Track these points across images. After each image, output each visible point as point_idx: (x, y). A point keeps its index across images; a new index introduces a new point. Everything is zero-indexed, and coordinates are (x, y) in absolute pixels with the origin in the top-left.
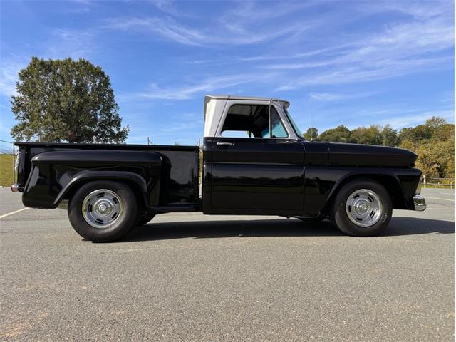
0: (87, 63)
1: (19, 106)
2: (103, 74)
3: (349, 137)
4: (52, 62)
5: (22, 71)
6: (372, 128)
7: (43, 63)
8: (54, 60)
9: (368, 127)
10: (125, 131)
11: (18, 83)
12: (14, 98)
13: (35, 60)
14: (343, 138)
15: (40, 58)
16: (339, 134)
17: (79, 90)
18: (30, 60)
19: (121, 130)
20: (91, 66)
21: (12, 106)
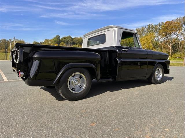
3: (72, 40)
6: (80, 38)
9: (79, 37)
14: (70, 41)
16: (68, 39)
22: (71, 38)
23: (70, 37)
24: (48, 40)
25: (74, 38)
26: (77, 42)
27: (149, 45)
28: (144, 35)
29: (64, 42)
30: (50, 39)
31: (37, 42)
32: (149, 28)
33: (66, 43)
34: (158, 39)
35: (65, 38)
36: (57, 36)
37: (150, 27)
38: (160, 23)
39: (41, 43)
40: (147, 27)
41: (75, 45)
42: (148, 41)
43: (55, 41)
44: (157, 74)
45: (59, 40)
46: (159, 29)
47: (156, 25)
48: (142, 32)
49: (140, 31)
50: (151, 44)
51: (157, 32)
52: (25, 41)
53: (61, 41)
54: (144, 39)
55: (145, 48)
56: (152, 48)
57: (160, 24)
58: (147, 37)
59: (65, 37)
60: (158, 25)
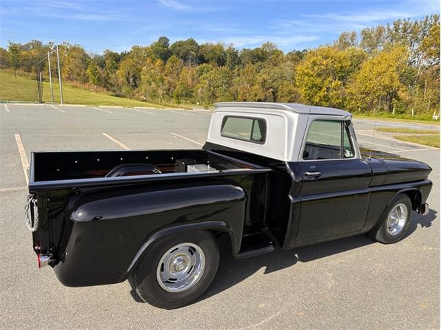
3: (198, 51)
6: (219, 46)
9: (215, 43)
14: (192, 53)
16: (189, 47)
22: (196, 44)
23: (192, 43)
24: (139, 49)
25: (203, 46)
26: (210, 56)
27: (392, 79)
28: (380, 48)
29: (178, 54)
30: (144, 46)
31: (114, 52)
32: (396, 31)
33: (182, 57)
34: (416, 60)
35: (180, 44)
36: (161, 39)
37: (401, 26)
38: (427, 17)
39: (122, 54)
40: (392, 27)
41: (204, 64)
42: (389, 66)
43: (155, 52)
44: (392, 217)
45: (165, 49)
46: (424, 34)
47: (416, 23)
48: (378, 39)
49: (372, 35)
50: (396, 76)
51: (417, 40)
52: (85, 49)
53: (170, 52)
54: (379, 62)
55: (380, 85)
56: (398, 87)
57: (427, 20)
58: (387, 56)
59: (181, 42)
60: (421, 22)
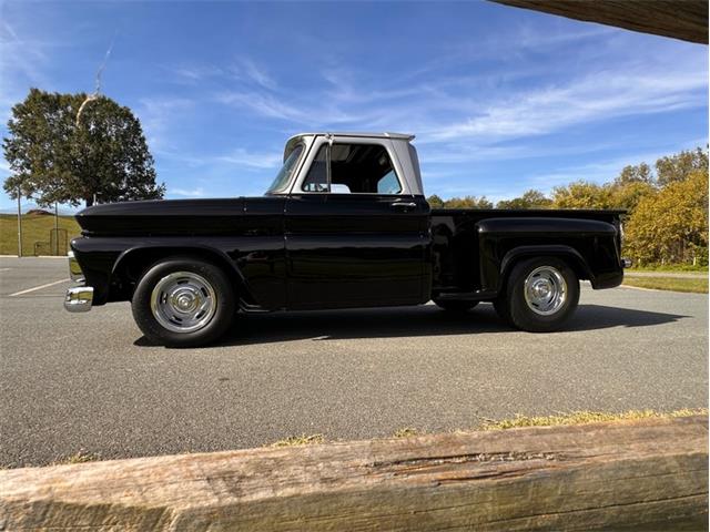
0: (109, 101)
1: (15, 151)
2: (131, 117)
4: (59, 96)
5: (18, 106)
7: (45, 97)
8: (62, 94)
10: (161, 190)
11: (11, 121)
12: (6, 140)
13: (35, 92)
15: (41, 90)
17: (97, 137)
18: (29, 92)
19: (155, 188)
20: (115, 106)
21: (4, 151)
